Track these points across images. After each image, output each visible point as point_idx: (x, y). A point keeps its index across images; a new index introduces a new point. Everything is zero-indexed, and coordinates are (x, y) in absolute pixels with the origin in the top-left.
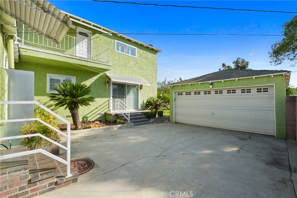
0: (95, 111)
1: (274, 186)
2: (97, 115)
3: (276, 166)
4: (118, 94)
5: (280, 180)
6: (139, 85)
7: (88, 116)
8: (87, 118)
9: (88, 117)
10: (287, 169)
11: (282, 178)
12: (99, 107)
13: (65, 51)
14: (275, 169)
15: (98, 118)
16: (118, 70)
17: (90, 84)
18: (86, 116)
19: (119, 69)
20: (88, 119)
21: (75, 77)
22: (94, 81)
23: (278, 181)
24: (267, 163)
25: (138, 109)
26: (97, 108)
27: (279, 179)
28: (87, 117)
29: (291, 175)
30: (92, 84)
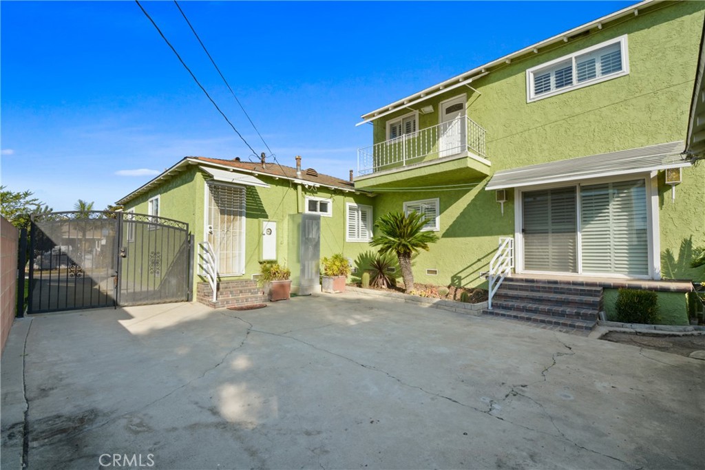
0: (475, 267)
1: (61, 379)
2: (479, 277)
3: (69, 419)
4: (550, 221)
5: (51, 392)
6: (648, 173)
7: (462, 275)
8: (460, 279)
9: (462, 277)
10: (36, 427)
11: (47, 396)
12: (484, 257)
13: (423, 158)
14: (67, 409)
15: (482, 284)
16: (542, 151)
17: (466, 206)
18: (459, 275)
19: (545, 146)
20: (462, 281)
21: (438, 199)
22: (473, 197)
23: (56, 388)
24: (96, 415)
25: (647, 273)
26: (479, 260)
27: (55, 391)
28: (460, 277)
29: (26, 413)
30: (469, 205)
